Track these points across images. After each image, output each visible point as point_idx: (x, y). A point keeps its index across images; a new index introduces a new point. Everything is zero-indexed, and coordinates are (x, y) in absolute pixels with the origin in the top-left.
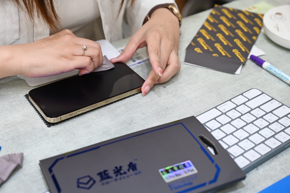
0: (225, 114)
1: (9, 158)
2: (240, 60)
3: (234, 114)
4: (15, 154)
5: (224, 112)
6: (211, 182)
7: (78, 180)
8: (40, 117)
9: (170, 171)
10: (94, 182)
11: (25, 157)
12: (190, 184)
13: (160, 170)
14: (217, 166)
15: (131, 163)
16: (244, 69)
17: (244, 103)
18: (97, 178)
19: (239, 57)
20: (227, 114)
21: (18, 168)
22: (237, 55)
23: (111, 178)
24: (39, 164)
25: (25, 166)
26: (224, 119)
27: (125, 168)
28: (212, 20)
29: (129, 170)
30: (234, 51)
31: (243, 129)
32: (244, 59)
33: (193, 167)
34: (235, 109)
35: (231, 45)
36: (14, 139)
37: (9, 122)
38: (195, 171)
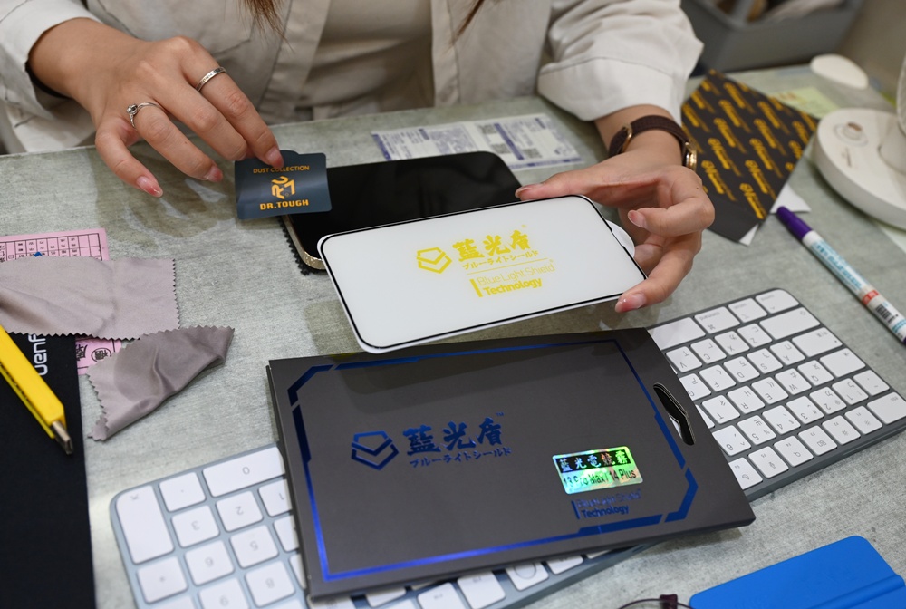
0: (712, 337)
1: (199, 337)
2: (754, 212)
3: (733, 344)
4: (214, 328)
5: (711, 331)
6: (671, 517)
7: (356, 438)
8: (288, 244)
9: (579, 462)
10: (395, 452)
11: (236, 340)
12: (623, 510)
13: (555, 457)
14: (689, 475)
15: (488, 421)
16: (761, 234)
17: (757, 321)
18: (403, 445)
19: (753, 204)
20: (716, 338)
21: (217, 363)
22: (750, 199)
23: (438, 450)
24: (267, 367)
25: (231, 363)
26: (709, 351)
27: (472, 433)
28: (701, 105)
29: (480, 440)
30: (744, 187)
31: (750, 387)
32: (764, 212)
33: (633, 466)
34: (735, 329)
35: (738, 173)
36: (217, 284)
37: (214, 239)
38: (639, 479)
